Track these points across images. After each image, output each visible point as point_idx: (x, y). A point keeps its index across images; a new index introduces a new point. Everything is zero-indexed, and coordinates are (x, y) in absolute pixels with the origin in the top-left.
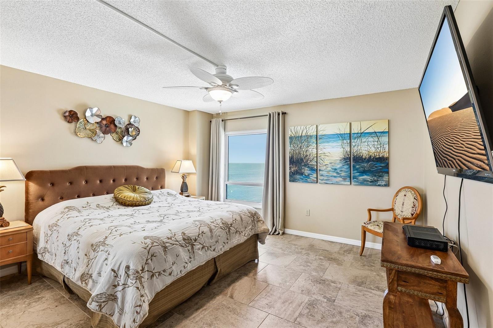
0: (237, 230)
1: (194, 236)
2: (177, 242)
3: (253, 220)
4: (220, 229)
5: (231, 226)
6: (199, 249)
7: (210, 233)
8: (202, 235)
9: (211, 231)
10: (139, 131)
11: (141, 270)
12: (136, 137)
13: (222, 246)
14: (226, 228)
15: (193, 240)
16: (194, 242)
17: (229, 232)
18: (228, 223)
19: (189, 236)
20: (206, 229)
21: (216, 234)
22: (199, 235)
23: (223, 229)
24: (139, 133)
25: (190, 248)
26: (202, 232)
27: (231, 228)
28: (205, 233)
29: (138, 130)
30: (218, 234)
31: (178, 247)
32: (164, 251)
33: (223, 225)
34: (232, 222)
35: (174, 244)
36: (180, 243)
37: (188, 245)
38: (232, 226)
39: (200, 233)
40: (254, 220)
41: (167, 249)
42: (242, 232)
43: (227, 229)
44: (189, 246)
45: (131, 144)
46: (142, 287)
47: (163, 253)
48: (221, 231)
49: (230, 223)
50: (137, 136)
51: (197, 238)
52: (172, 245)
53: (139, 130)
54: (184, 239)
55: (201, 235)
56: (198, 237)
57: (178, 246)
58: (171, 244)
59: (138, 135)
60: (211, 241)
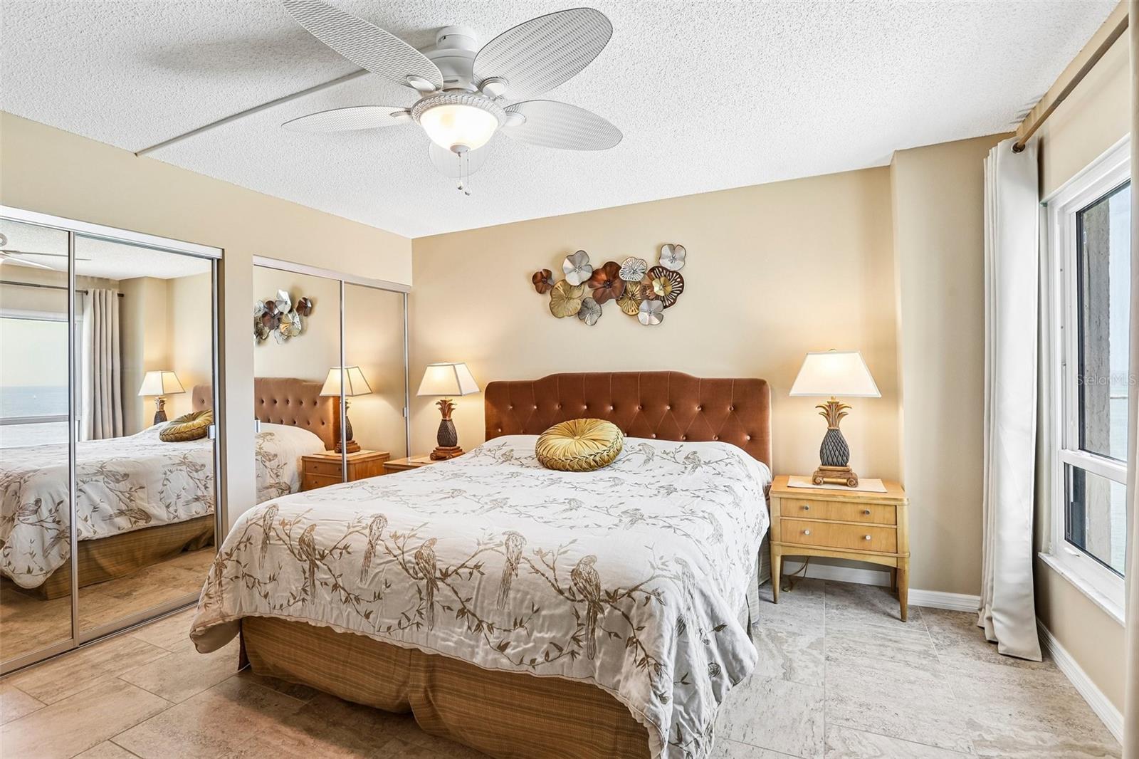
0: (470, 606)
1: (323, 545)
2: (288, 538)
3: (583, 613)
4: (400, 567)
5: (443, 580)
6: (326, 584)
7: (362, 560)
8: (341, 553)
9: (369, 555)
10: (682, 281)
11: (226, 553)
12: (676, 297)
13: (397, 622)
14: (421, 575)
15: (317, 552)
16: (318, 560)
17: (428, 594)
18: (438, 563)
19: (313, 539)
20: (359, 544)
21: (377, 570)
22: (335, 548)
23: (411, 571)
24: (682, 287)
25: (307, 566)
26: (346, 548)
27: (440, 584)
28: (349, 553)
29: (679, 280)
30: (382, 577)
31: (285, 549)
32: (263, 542)
33: (414, 561)
34: (452, 569)
35: (280, 539)
36: (292, 543)
37: (304, 557)
38: (449, 580)
39: (338, 546)
40: (592, 618)
41: (268, 542)
42: (491, 628)
43: (422, 579)
44: (305, 561)
45: (661, 318)
46: (217, 582)
47: (260, 546)
48: (397, 574)
49: (444, 567)
50: (678, 294)
51: (326, 552)
52: (278, 538)
53: (681, 277)
54: (302, 540)
55: (339, 551)
56: (331, 551)
57: (286, 547)
58: (278, 535)
59: (681, 292)
60: (360, 586)
